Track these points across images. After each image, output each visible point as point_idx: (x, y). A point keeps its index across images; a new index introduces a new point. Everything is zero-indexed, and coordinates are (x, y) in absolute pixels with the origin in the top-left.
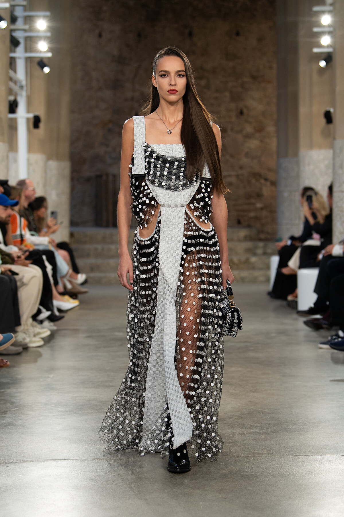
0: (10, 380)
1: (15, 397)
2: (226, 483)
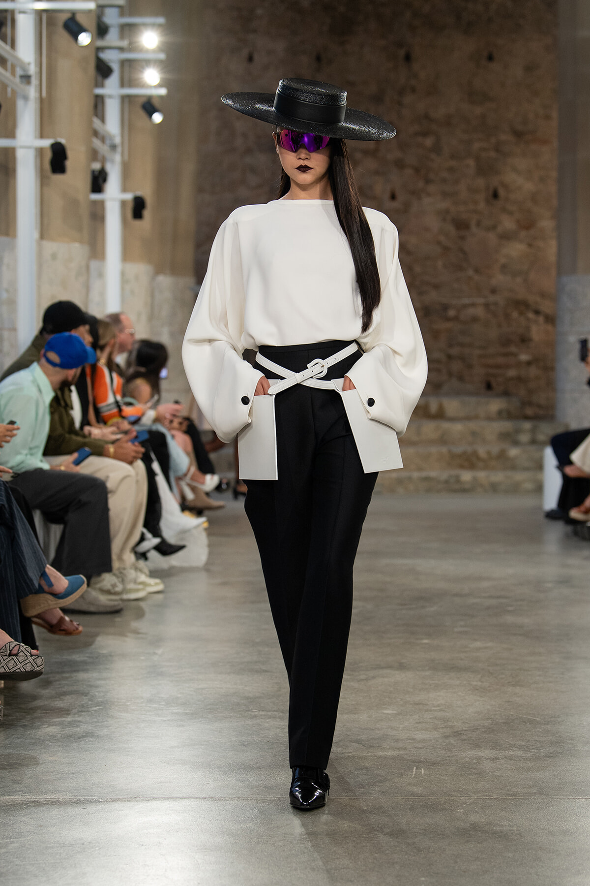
0: (87, 657)
1: (97, 687)
2: (466, 845)
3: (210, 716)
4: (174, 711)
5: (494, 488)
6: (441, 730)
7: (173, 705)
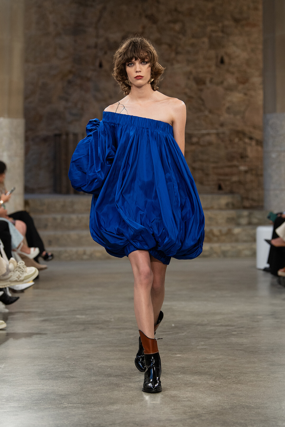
3: (36, 408)
4: (12, 405)
5: (224, 254)
6: (188, 414)
7: (11, 401)
